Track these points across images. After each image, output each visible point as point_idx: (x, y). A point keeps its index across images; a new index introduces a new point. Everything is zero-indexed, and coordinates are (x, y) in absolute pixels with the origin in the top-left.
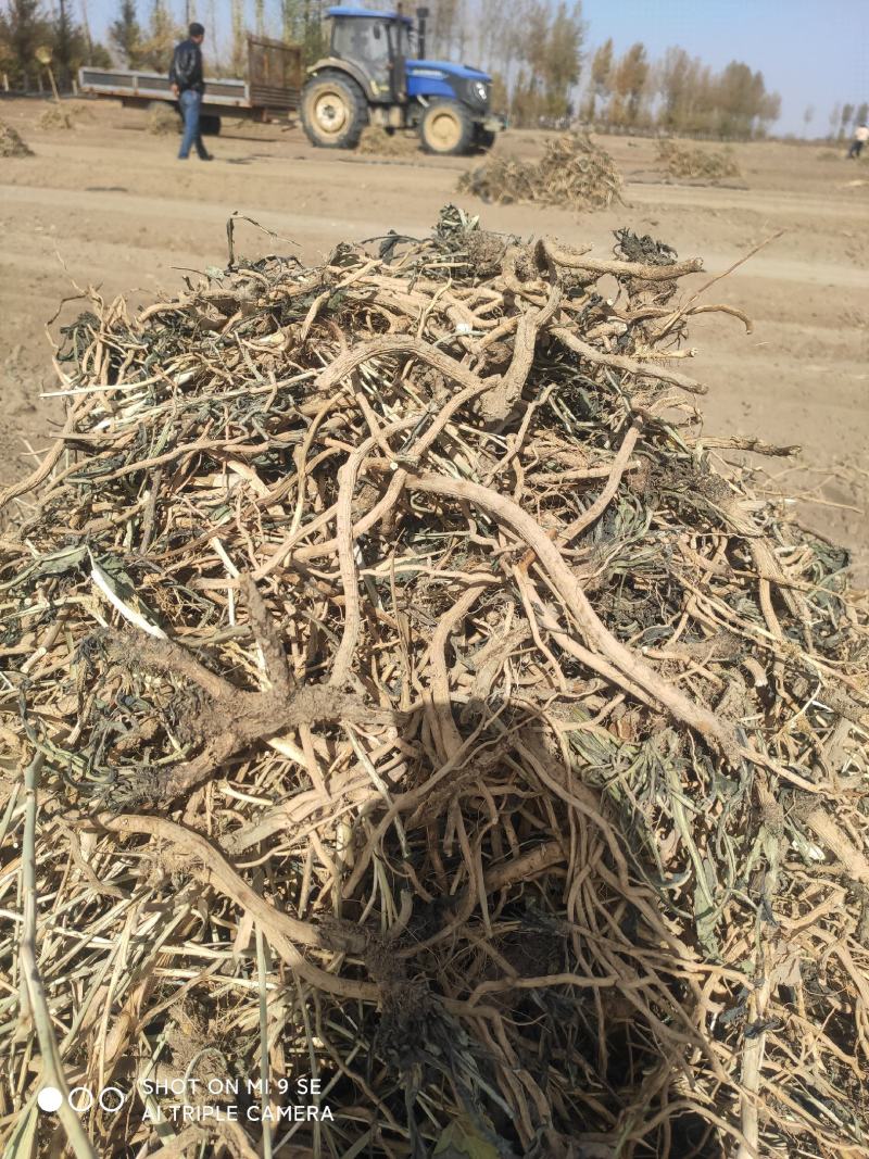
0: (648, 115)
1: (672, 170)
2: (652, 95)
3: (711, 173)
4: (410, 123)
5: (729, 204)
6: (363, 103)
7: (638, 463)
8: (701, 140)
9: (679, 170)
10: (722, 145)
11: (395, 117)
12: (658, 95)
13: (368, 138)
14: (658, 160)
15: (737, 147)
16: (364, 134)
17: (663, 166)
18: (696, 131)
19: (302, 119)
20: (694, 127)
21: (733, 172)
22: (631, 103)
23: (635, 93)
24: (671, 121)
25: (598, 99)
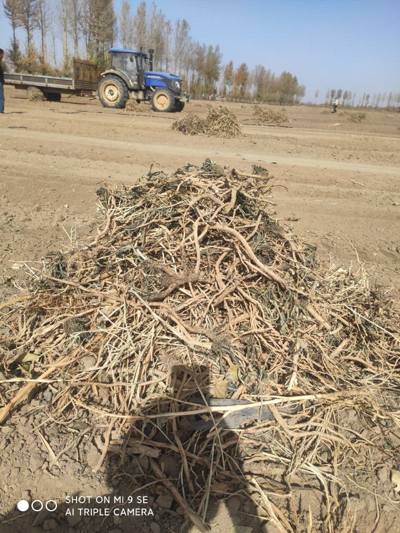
0: (249, 93)
1: (261, 119)
2: (250, 85)
3: (277, 120)
4: (147, 98)
5: (285, 135)
6: (126, 90)
7: (262, 223)
8: (272, 104)
9: (263, 119)
10: (281, 107)
11: (141, 95)
12: (253, 85)
13: (129, 104)
14: (254, 114)
15: (288, 108)
16: (127, 103)
17: (257, 117)
18: (270, 101)
19: (99, 95)
20: (269, 99)
21: (286, 120)
22: (242, 88)
23: (243, 84)
24: (259, 96)
25: (227, 86)
